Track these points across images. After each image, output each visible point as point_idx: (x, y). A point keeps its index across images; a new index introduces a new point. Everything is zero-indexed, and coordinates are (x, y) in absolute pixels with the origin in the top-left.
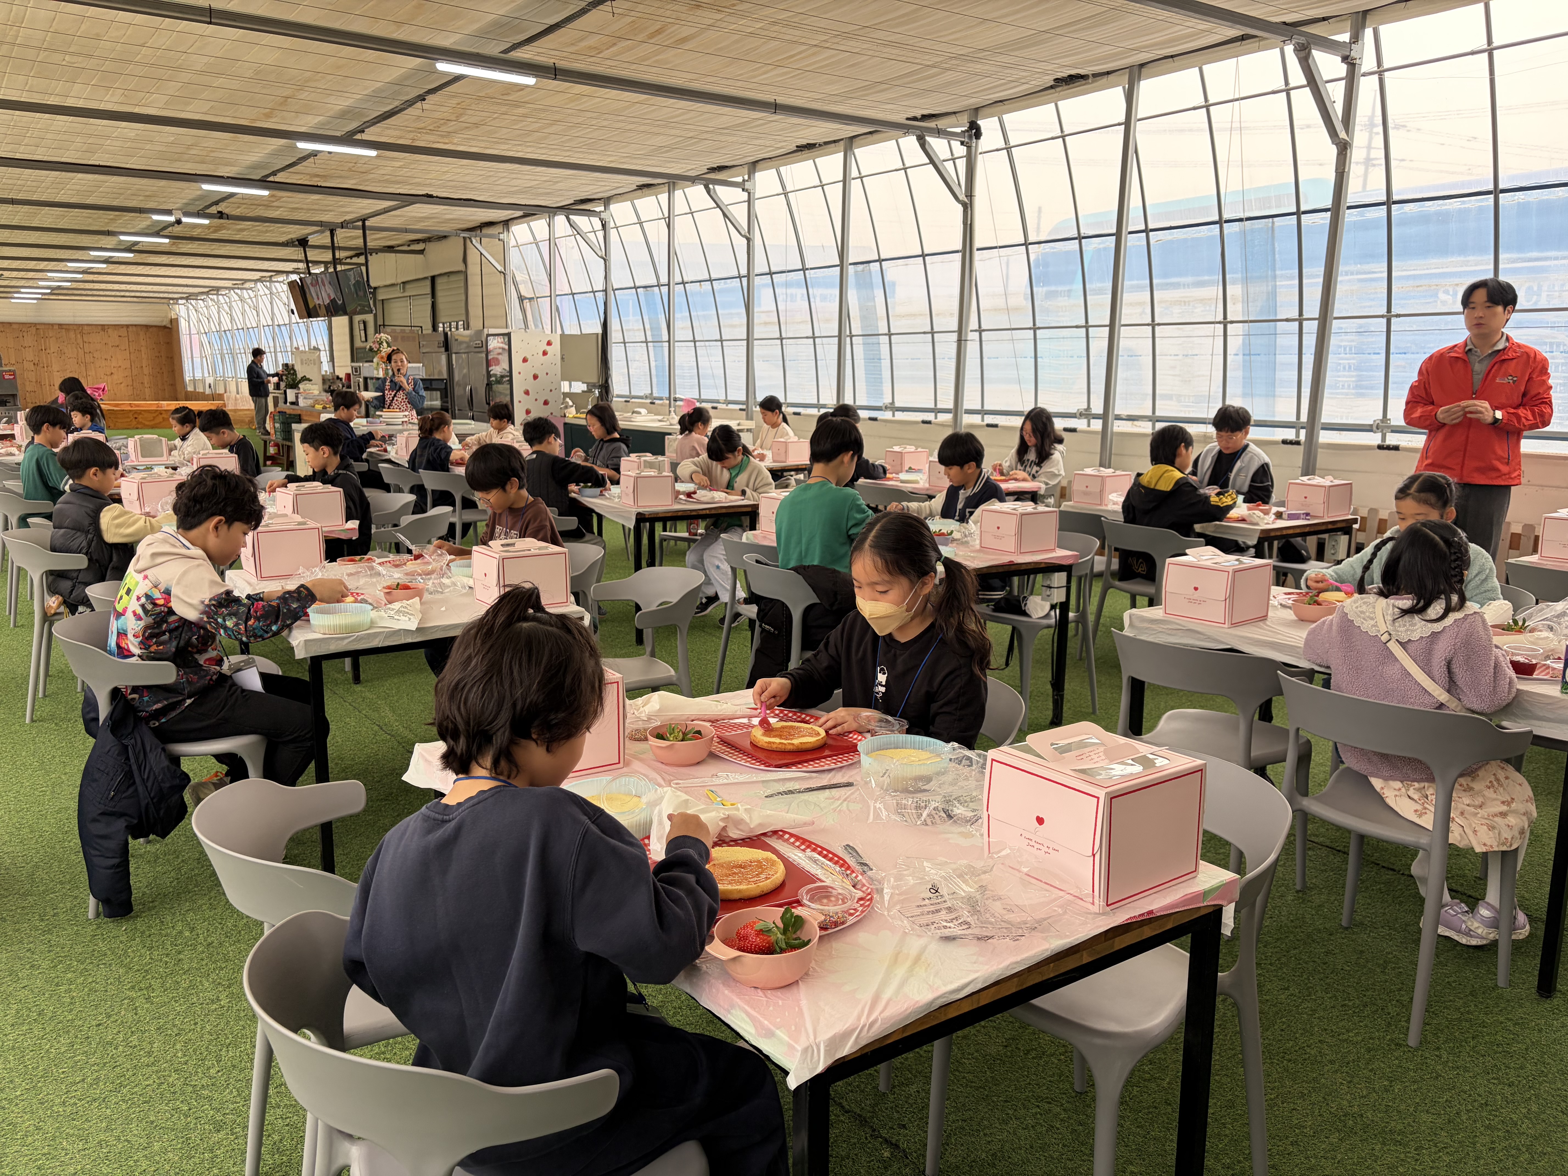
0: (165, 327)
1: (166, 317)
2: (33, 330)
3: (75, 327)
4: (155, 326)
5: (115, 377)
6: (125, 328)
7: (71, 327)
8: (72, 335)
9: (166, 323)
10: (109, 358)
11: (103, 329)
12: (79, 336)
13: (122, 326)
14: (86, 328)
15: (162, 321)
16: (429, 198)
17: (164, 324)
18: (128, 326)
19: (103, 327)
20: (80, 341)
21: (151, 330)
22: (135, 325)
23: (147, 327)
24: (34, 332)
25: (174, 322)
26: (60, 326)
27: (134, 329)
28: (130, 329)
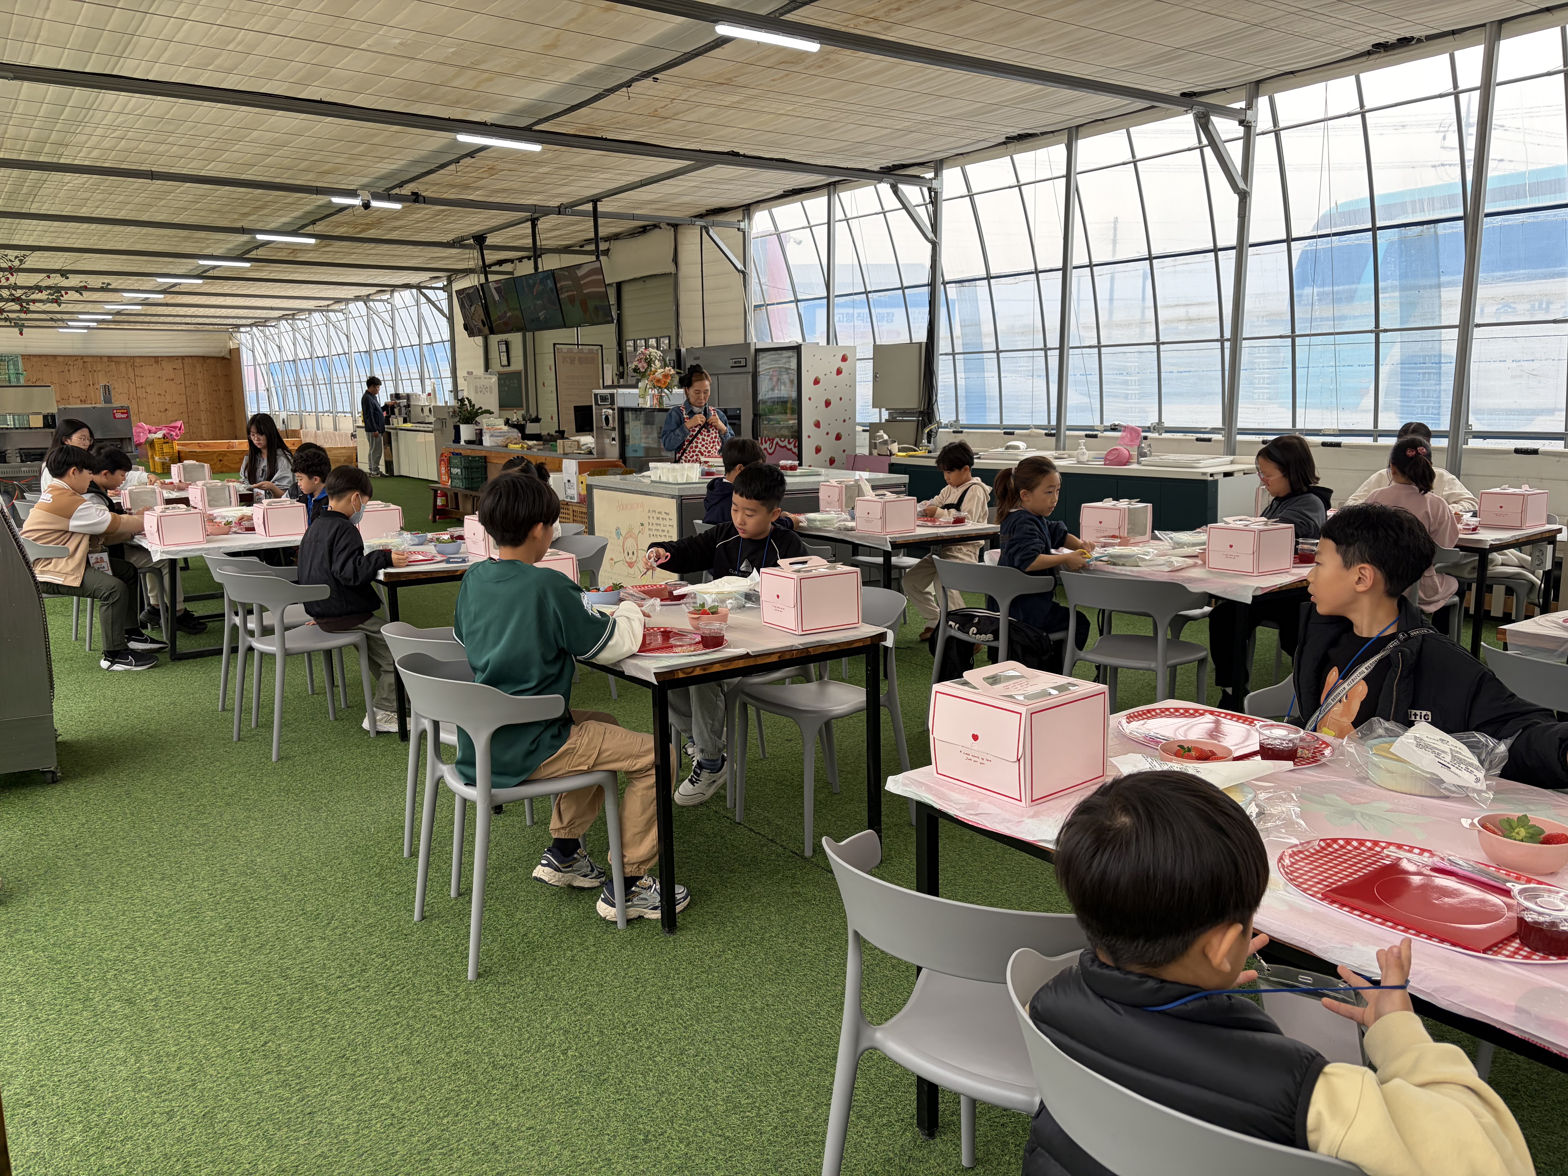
0: (223, 358)
1: (225, 347)
2: (80, 362)
3: (126, 360)
4: (213, 357)
5: (169, 413)
6: (180, 361)
7: (122, 360)
8: (122, 367)
9: (224, 353)
10: (163, 393)
11: (156, 362)
12: (130, 369)
13: (177, 358)
14: (138, 360)
15: (221, 352)
16: (733, 157)
17: (222, 354)
18: (183, 358)
19: (157, 359)
20: (131, 375)
21: (208, 361)
22: (191, 357)
23: (204, 358)
24: (81, 366)
25: (235, 354)
26: (110, 358)
27: (190, 360)
28: (186, 361)
